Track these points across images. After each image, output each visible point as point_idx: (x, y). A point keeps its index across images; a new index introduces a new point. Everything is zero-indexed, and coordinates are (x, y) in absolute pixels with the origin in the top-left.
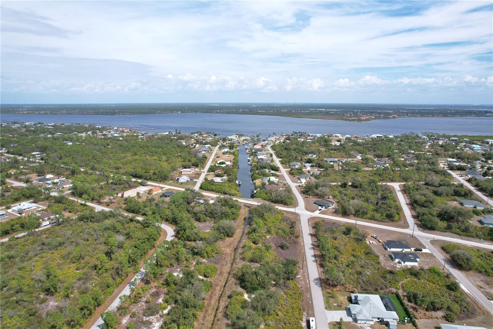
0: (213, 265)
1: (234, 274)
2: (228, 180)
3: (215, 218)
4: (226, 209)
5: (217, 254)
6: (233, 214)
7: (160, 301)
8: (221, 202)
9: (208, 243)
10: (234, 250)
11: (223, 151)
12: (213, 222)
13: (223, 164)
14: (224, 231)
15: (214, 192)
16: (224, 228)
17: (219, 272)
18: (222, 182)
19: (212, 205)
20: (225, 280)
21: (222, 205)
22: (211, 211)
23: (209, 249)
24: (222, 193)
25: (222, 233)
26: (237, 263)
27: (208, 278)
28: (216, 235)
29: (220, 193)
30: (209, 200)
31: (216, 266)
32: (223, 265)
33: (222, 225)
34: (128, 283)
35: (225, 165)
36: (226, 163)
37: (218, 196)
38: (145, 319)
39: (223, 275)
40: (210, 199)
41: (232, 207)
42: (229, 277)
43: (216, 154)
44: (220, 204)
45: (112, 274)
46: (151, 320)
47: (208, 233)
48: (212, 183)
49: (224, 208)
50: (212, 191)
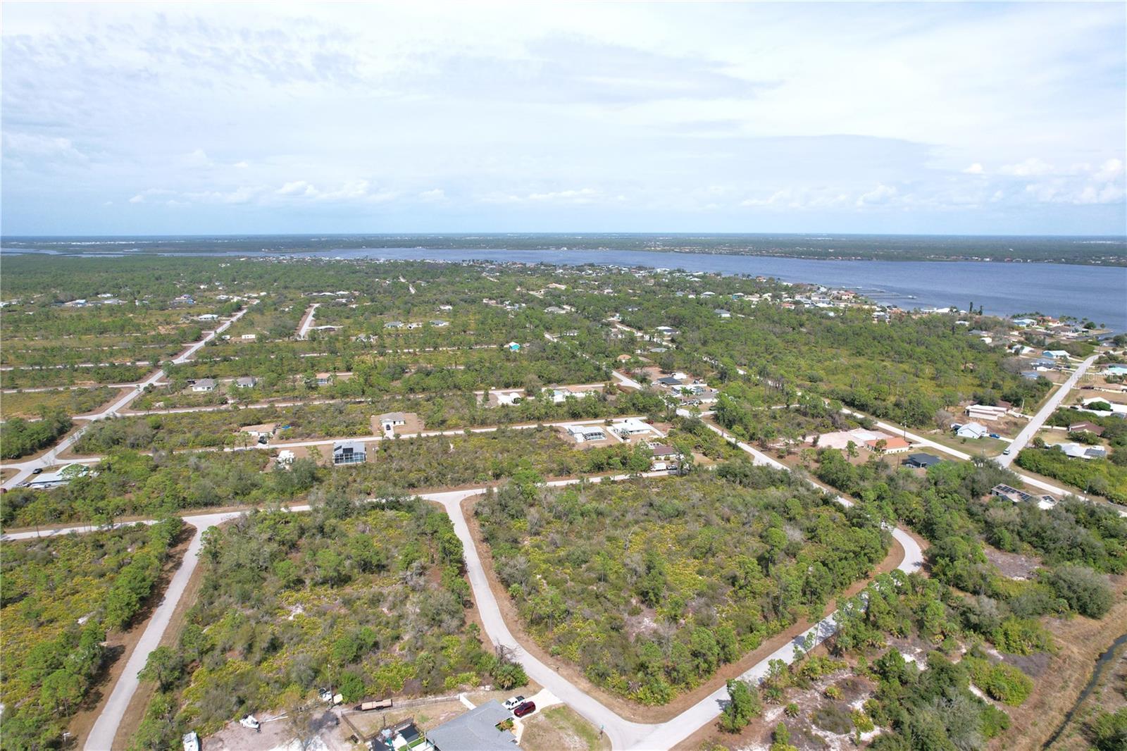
0: (1019, 673)
1: (1084, 724)
2: (1110, 458)
3: (1047, 551)
4: (1084, 534)
5: (1037, 650)
6: (1110, 555)
7: (858, 705)
8: (1077, 513)
9: (1013, 610)
10: (1097, 657)
11: (1109, 372)
12: (1039, 559)
13: (1100, 409)
14: (1071, 595)
15: (1058, 481)
16: (1075, 587)
17: (1034, 698)
18: (1088, 457)
19: (1044, 515)
20: (1052, 729)
21: (1077, 522)
22: (1037, 528)
23: (1014, 627)
24: (1082, 489)
25: (1063, 597)
26: (1103, 698)
27: (996, 702)
28: (1045, 598)
29: (1076, 488)
30: (1038, 500)
31: (1030, 679)
32: (1051, 685)
33: (1069, 577)
34: (793, 638)
35: (1108, 413)
36: (1113, 406)
37: (1068, 493)
38: (815, 731)
39: (1045, 713)
40: (1040, 496)
41: (1112, 536)
42: (1068, 728)
43: (1084, 379)
44: (1072, 517)
45: (762, 607)
46: (827, 739)
47: (1019, 585)
48: (1055, 456)
49: (1082, 530)
50: (1053, 476)
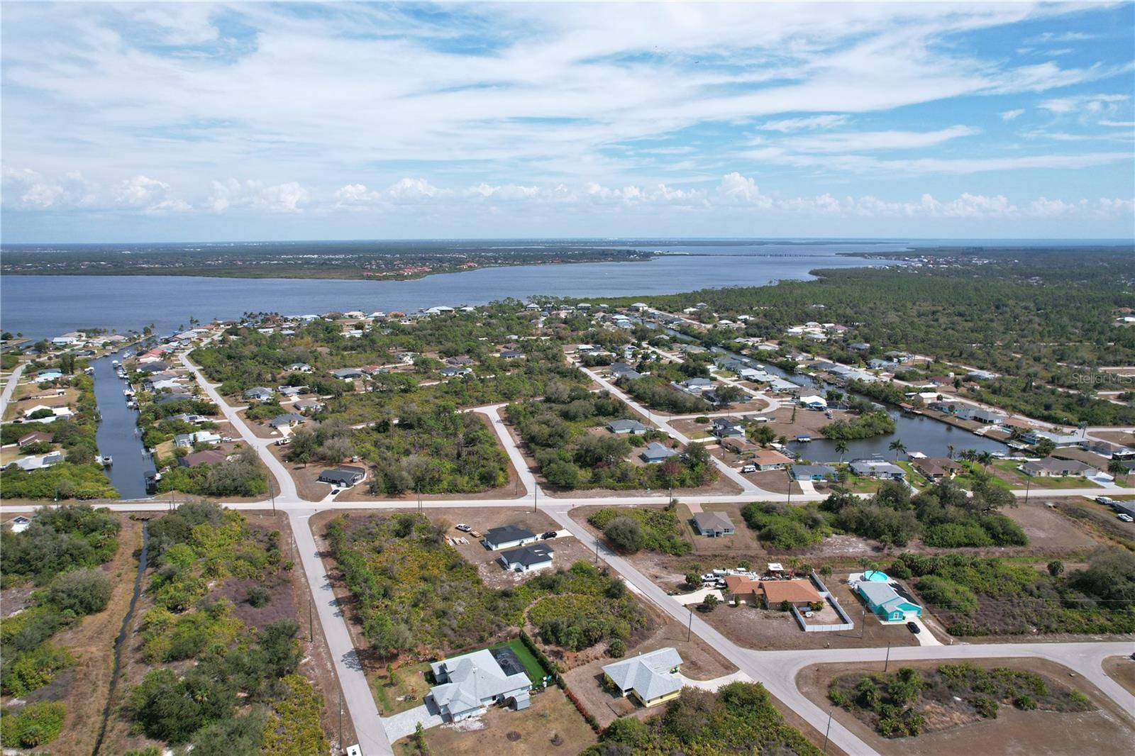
0: (48, 705)
1: (122, 709)
2: (67, 460)
3: (37, 571)
4: (70, 539)
5: (59, 672)
6: (96, 548)
8: (54, 523)
9: (20, 648)
10: (114, 643)
11: (41, 379)
12: (31, 583)
13: (44, 417)
14: (72, 601)
15: (25, 499)
16: (75, 593)
17: (70, 718)
18: (47, 466)
19: (22, 537)
20: (95, 735)
21: (57, 531)
22: (19, 554)
23: (27, 664)
24: (51, 498)
25: (66, 608)
26: (129, 676)
27: (34, 749)
28: (49, 618)
29: (45, 499)
30: (11, 526)
31: (60, 704)
32: (82, 696)
33: (65, 587)
35: (52, 419)
36: (55, 411)
37: (38, 507)
39: (85, 725)
40: (11, 521)
41: (93, 531)
42: (109, 723)
43: (18, 390)
44: (50, 528)
47: (19, 619)
48: (14, 476)
49: (64, 536)
50: (18, 496)
